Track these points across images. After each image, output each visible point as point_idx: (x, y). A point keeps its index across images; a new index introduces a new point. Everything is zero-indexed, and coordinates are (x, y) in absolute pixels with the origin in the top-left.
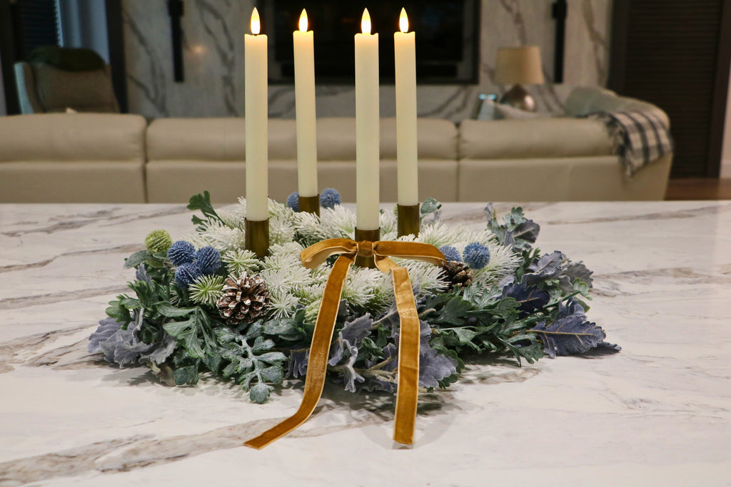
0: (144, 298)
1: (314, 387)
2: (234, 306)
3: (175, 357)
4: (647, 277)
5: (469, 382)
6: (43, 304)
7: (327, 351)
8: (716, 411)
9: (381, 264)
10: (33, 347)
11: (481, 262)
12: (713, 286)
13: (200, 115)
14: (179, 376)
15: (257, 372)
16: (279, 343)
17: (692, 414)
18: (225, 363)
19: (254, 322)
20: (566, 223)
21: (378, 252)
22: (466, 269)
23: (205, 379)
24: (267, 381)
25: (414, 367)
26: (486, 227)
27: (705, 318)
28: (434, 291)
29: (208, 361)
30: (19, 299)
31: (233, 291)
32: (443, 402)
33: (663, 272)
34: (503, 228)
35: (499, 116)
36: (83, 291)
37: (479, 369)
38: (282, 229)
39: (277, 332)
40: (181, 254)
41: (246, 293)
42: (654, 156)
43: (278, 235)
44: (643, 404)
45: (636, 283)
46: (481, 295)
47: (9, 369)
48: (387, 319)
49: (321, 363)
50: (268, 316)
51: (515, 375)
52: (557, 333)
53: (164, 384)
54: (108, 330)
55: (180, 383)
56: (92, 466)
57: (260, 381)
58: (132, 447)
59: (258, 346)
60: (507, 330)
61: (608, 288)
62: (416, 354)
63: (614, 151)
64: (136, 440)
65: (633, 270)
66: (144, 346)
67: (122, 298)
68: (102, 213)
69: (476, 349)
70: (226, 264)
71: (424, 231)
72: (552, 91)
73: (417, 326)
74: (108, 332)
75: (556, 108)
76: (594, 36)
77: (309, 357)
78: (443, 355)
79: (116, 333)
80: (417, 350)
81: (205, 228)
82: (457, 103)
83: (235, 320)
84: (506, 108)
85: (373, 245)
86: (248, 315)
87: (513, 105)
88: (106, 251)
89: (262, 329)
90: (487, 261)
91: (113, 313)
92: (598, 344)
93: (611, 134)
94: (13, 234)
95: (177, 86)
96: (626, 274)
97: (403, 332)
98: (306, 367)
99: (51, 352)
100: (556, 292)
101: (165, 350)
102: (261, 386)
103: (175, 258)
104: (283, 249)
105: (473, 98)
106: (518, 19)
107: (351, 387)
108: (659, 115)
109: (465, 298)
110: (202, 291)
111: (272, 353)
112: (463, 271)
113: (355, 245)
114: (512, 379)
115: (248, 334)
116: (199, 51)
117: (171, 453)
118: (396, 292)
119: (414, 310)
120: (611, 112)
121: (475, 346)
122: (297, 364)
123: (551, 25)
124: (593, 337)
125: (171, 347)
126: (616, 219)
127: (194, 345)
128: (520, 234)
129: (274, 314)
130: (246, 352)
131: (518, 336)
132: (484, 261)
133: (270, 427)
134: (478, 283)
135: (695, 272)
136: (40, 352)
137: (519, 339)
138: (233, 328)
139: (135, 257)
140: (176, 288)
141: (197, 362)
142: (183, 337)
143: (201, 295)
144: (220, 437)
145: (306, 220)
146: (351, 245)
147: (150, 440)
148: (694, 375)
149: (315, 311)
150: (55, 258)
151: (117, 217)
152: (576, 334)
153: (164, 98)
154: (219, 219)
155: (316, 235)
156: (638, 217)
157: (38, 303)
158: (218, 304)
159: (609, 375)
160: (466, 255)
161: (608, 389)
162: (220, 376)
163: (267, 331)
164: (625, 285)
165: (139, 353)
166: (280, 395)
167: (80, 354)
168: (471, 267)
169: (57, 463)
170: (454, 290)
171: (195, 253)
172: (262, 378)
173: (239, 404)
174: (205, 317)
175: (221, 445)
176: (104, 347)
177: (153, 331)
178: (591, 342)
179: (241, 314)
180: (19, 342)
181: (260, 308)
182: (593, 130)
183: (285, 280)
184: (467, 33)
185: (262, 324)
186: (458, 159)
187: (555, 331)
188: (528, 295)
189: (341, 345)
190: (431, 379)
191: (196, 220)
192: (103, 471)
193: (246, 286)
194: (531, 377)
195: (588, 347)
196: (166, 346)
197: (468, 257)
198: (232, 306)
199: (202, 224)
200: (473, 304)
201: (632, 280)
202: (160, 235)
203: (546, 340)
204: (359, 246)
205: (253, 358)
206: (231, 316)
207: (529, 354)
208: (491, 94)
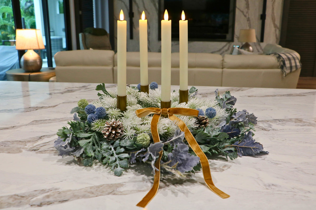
3: (84, 154)
4: (284, 122)
8: (306, 193)
9: (171, 118)
11: (212, 115)
12: (311, 127)
14: (85, 162)
15: (118, 162)
16: (127, 150)
17: (295, 193)
18: (104, 157)
19: (116, 140)
21: (170, 113)
26: (215, 99)
27: (306, 143)
28: (192, 128)
29: (97, 156)
30: (39, 121)
31: (108, 127)
33: (290, 120)
34: (222, 99)
35: (239, 53)
38: (132, 100)
39: (126, 145)
40: (90, 110)
41: (114, 128)
42: (294, 69)
43: (130, 102)
44: (273, 187)
45: (278, 125)
46: (212, 131)
48: (172, 141)
50: (122, 138)
52: (243, 146)
53: (80, 165)
55: (85, 165)
59: (118, 151)
60: (223, 146)
61: (267, 127)
63: (279, 67)
65: (278, 119)
67: (64, 128)
68: (84, 87)
69: (209, 154)
70: (108, 114)
71: (190, 101)
72: (259, 45)
75: (261, 51)
76: (275, 26)
81: (103, 98)
82: (226, 48)
83: (109, 139)
85: (168, 110)
86: (114, 137)
89: (120, 143)
90: (215, 115)
91: (60, 134)
92: (260, 152)
93: (278, 61)
96: (275, 120)
101: (80, 152)
102: (119, 169)
103: (88, 111)
104: (132, 108)
105: (231, 46)
106: (248, 20)
108: (297, 55)
109: (205, 132)
110: (96, 126)
111: (124, 154)
112: (205, 120)
113: (160, 110)
115: (114, 145)
120: (279, 53)
121: (209, 152)
123: (260, 22)
124: (258, 149)
125: (82, 151)
126: (275, 96)
127: (90, 150)
128: (229, 102)
129: (125, 137)
130: (113, 153)
131: (227, 148)
135: (304, 120)
137: (227, 150)
138: (108, 142)
139: (74, 109)
140: (88, 124)
141: (92, 157)
142: (86, 147)
143: (96, 128)
145: (143, 95)
148: (298, 172)
149: (141, 137)
150: (60, 104)
151: (88, 88)
152: (251, 147)
154: (109, 94)
155: (146, 101)
156: (284, 95)
157: (45, 123)
158: (103, 132)
159: (260, 170)
161: (259, 178)
162: (102, 162)
163: (122, 145)
164: (274, 126)
166: (127, 172)
168: (208, 117)
170: (201, 128)
171: (95, 110)
172: (120, 165)
173: (110, 176)
174: (97, 137)
177: (75, 145)
178: (257, 151)
179: (111, 137)
181: (119, 135)
182: (272, 59)
183: (131, 123)
184: (230, 24)
185: (120, 141)
186: (223, 68)
188: (232, 130)
191: (99, 95)
193: (113, 125)
194: (226, 169)
195: (256, 153)
197: (207, 113)
198: (107, 133)
199: (102, 96)
200: (209, 135)
201: (277, 123)
202: (83, 101)
203: (238, 149)
204: (162, 110)
205: (116, 156)
206: (107, 137)
207: (231, 156)
208: (237, 45)
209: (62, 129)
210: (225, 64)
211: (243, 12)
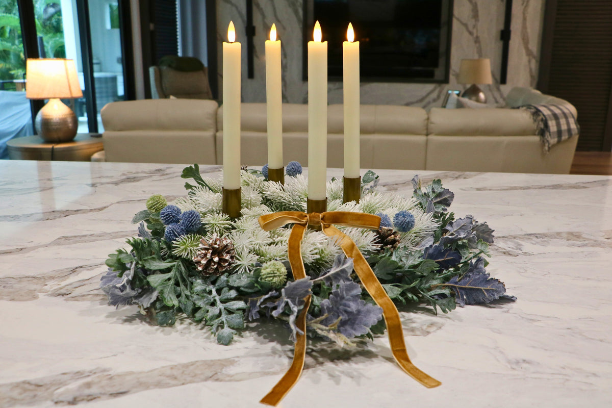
3: (158, 302)
4: (546, 239)
6: (85, 242)
8: (588, 376)
9: (328, 231)
11: (407, 226)
12: (597, 249)
14: (160, 318)
15: (224, 318)
16: (242, 295)
17: (567, 378)
18: (197, 309)
19: (222, 275)
20: (490, 190)
21: (324, 222)
22: (395, 233)
23: (182, 320)
24: (231, 326)
26: (413, 195)
27: (588, 279)
28: (369, 252)
29: (183, 306)
30: (71, 237)
31: (206, 249)
33: (558, 235)
34: (426, 195)
38: (252, 196)
39: (239, 285)
40: (169, 216)
41: (216, 252)
42: (565, 137)
43: (248, 200)
44: (525, 365)
45: (535, 244)
46: (407, 256)
47: (35, 298)
48: (329, 276)
50: (233, 270)
52: (467, 286)
53: (150, 323)
55: (161, 324)
57: (226, 326)
59: (224, 295)
60: (427, 285)
61: (513, 248)
63: (537, 133)
65: (535, 233)
67: (120, 252)
69: (401, 301)
70: (204, 225)
72: (498, 89)
74: (115, 275)
75: (501, 101)
76: (529, 53)
81: (195, 192)
82: (434, 95)
83: (207, 273)
84: (465, 100)
85: (321, 215)
86: (217, 269)
87: (470, 99)
89: (228, 281)
90: (412, 226)
91: (111, 264)
92: (500, 297)
93: (535, 121)
94: (93, 185)
95: (249, 81)
96: (529, 236)
100: (466, 251)
101: (150, 297)
102: (227, 331)
103: (166, 218)
104: (251, 213)
105: (444, 92)
106: (477, 40)
108: (570, 109)
109: (394, 258)
110: (182, 247)
111: (235, 302)
112: (393, 236)
113: (306, 216)
115: (217, 285)
120: (536, 106)
121: (401, 298)
122: (252, 310)
123: (500, 44)
124: (496, 291)
125: (154, 296)
126: (528, 188)
127: (170, 295)
129: (237, 269)
130: (215, 300)
131: (436, 291)
132: (410, 226)
135: (584, 236)
137: (437, 293)
138: (205, 279)
139: (139, 215)
140: (166, 243)
141: (175, 308)
142: (162, 288)
143: (182, 250)
145: (273, 188)
146: (303, 216)
148: (573, 336)
149: (268, 270)
150: (112, 204)
151: (167, 174)
152: (482, 288)
154: (206, 185)
155: (280, 200)
156: (545, 187)
157: (82, 242)
158: (194, 259)
159: (500, 333)
160: (396, 221)
161: (497, 347)
162: (193, 318)
163: (231, 284)
164: (527, 246)
166: (241, 337)
168: (399, 230)
170: (385, 251)
171: (181, 215)
172: (228, 324)
173: (208, 345)
174: (183, 269)
177: (140, 283)
178: (494, 295)
179: (211, 268)
181: (227, 264)
182: (523, 117)
183: (249, 241)
184: (442, 49)
185: (228, 277)
186: (427, 135)
187: (465, 285)
188: (444, 255)
190: (362, 327)
191: (188, 186)
193: (215, 246)
194: (434, 331)
195: (492, 298)
196: (151, 293)
197: (397, 222)
198: (204, 262)
199: (193, 189)
200: (400, 264)
201: (534, 242)
202: (157, 199)
203: (458, 292)
204: (310, 217)
205: (221, 306)
206: (203, 270)
207: (444, 305)
208: (456, 90)
209: (117, 253)
210: (431, 126)
211: (466, 25)
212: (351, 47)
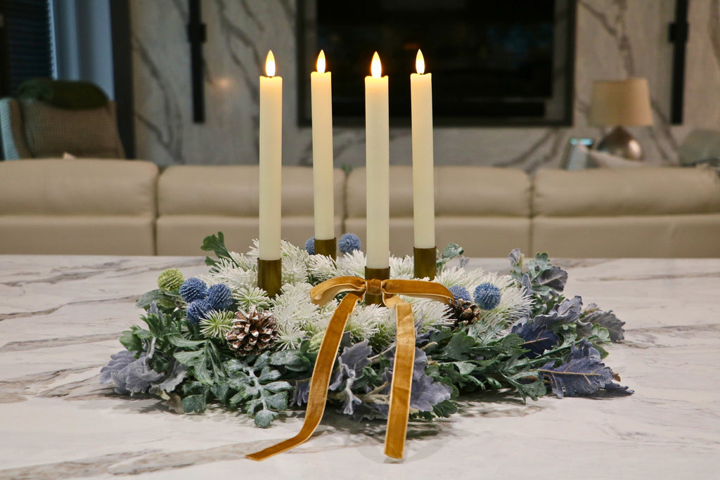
0: (157, 331)
1: (316, 410)
2: (242, 337)
3: (184, 386)
4: (692, 331)
5: (471, 415)
6: (51, 347)
7: (328, 377)
8: (709, 444)
9: (390, 303)
10: (46, 382)
11: (490, 302)
13: (224, 162)
14: (188, 403)
15: (263, 400)
16: (285, 374)
17: (684, 445)
18: (232, 392)
19: (262, 353)
20: (621, 279)
21: (386, 290)
22: (473, 307)
23: (213, 409)
24: (272, 408)
25: (406, 388)
28: (439, 327)
29: (216, 390)
30: (26, 342)
31: (243, 323)
32: (441, 430)
33: (711, 327)
35: (592, 164)
36: (92, 336)
37: (483, 405)
38: (295, 270)
39: (284, 363)
40: (193, 291)
41: (254, 325)
43: (290, 275)
44: (637, 437)
45: (675, 336)
46: (486, 333)
47: (21, 399)
48: (390, 351)
49: (322, 388)
50: (275, 348)
51: (518, 411)
52: (564, 372)
53: (173, 412)
54: (119, 364)
55: (188, 410)
56: (105, 471)
57: (265, 408)
58: (142, 457)
59: (264, 376)
60: (511, 367)
61: (643, 341)
62: (409, 376)
64: (146, 453)
65: (678, 325)
66: (154, 375)
67: (135, 329)
68: (110, 265)
69: (480, 386)
70: (236, 301)
71: (440, 274)
72: (668, 135)
73: (412, 351)
74: (120, 365)
77: (311, 384)
78: (439, 383)
79: (127, 366)
80: (410, 373)
81: (218, 269)
82: (546, 149)
83: (244, 352)
84: (603, 156)
85: (382, 283)
86: (255, 347)
87: (612, 153)
88: (115, 300)
89: (269, 360)
90: (497, 302)
91: (126, 341)
92: (606, 385)
94: (14, 284)
95: (196, 128)
96: (668, 329)
97: (398, 357)
98: (308, 393)
99: (62, 386)
100: (571, 335)
101: (174, 380)
102: (265, 413)
103: (187, 294)
104: (295, 288)
106: (624, 44)
107: (349, 410)
109: (470, 334)
110: (213, 325)
111: (278, 382)
112: (470, 309)
113: (364, 283)
114: (513, 413)
115: (255, 365)
116: (223, 84)
117: (178, 463)
118: (399, 325)
119: (413, 340)
121: (479, 382)
122: (302, 393)
123: (668, 50)
124: (602, 378)
125: (181, 377)
127: (203, 373)
128: (547, 281)
129: (282, 346)
130: (253, 381)
131: (522, 373)
132: (493, 302)
133: (271, 445)
134: (483, 320)
136: (51, 386)
137: (523, 376)
138: (241, 360)
139: (147, 296)
140: (187, 324)
141: (206, 392)
142: (193, 366)
143: (212, 329)
144: (224, 452)
145: (322, 263)
146: (360, 283)
147: (158, 453)
148: (701, 415)
149: (318, 341)
150: (61, 306)
151: (125, 269)
152: (584, 374)
153: (180, 143)
154: (233, 261)
157: (47, 346)
158: (227, 336)
159: (613, 413)
160: (477, 295)
161: (607, 424)
162: (226, 405)
163: (274, 362)
164: (662, 339)
165: (149, 382)
166: (284, 422)
167: (91, 388)
168: (480, 305)
169: (73, 468)
170: (460, 327)
171: (207, 290)
172: (267, 405)
173: (244, 428)
174: (214, 349)
175: (224, 458)
176: (116, 378)
177: (164, 362)
178: (599, 383)
179: (250, 345)
180: (31, 378)
181: (268, 340)
182: (702, 181)
183: (294, 315)
184: (558, 62)
185: (269, 355)
186: (532, 216)
187: (562, 372)
188: (537, 335)
189: (341, 370)
190: (426, 403)
191: (209, 262)
192: (116, 474)
193: (254, 318)
194: (533, 413)
195: (596, 387)
196: (175, 376)
197: (478, 297)
198: (241, 337)
199: (216, 265)
200: (478, 340)
201: (673, 335)
202: (173, 274)
203: (554, 380)
204: (368, 284)
205: (261, 388)
206: (240, 347)
207: (533, 391)
208: (586, 138)
209: (132, 330)
210: (538, 200)
211: (602, 17)
212: (421, 82)
